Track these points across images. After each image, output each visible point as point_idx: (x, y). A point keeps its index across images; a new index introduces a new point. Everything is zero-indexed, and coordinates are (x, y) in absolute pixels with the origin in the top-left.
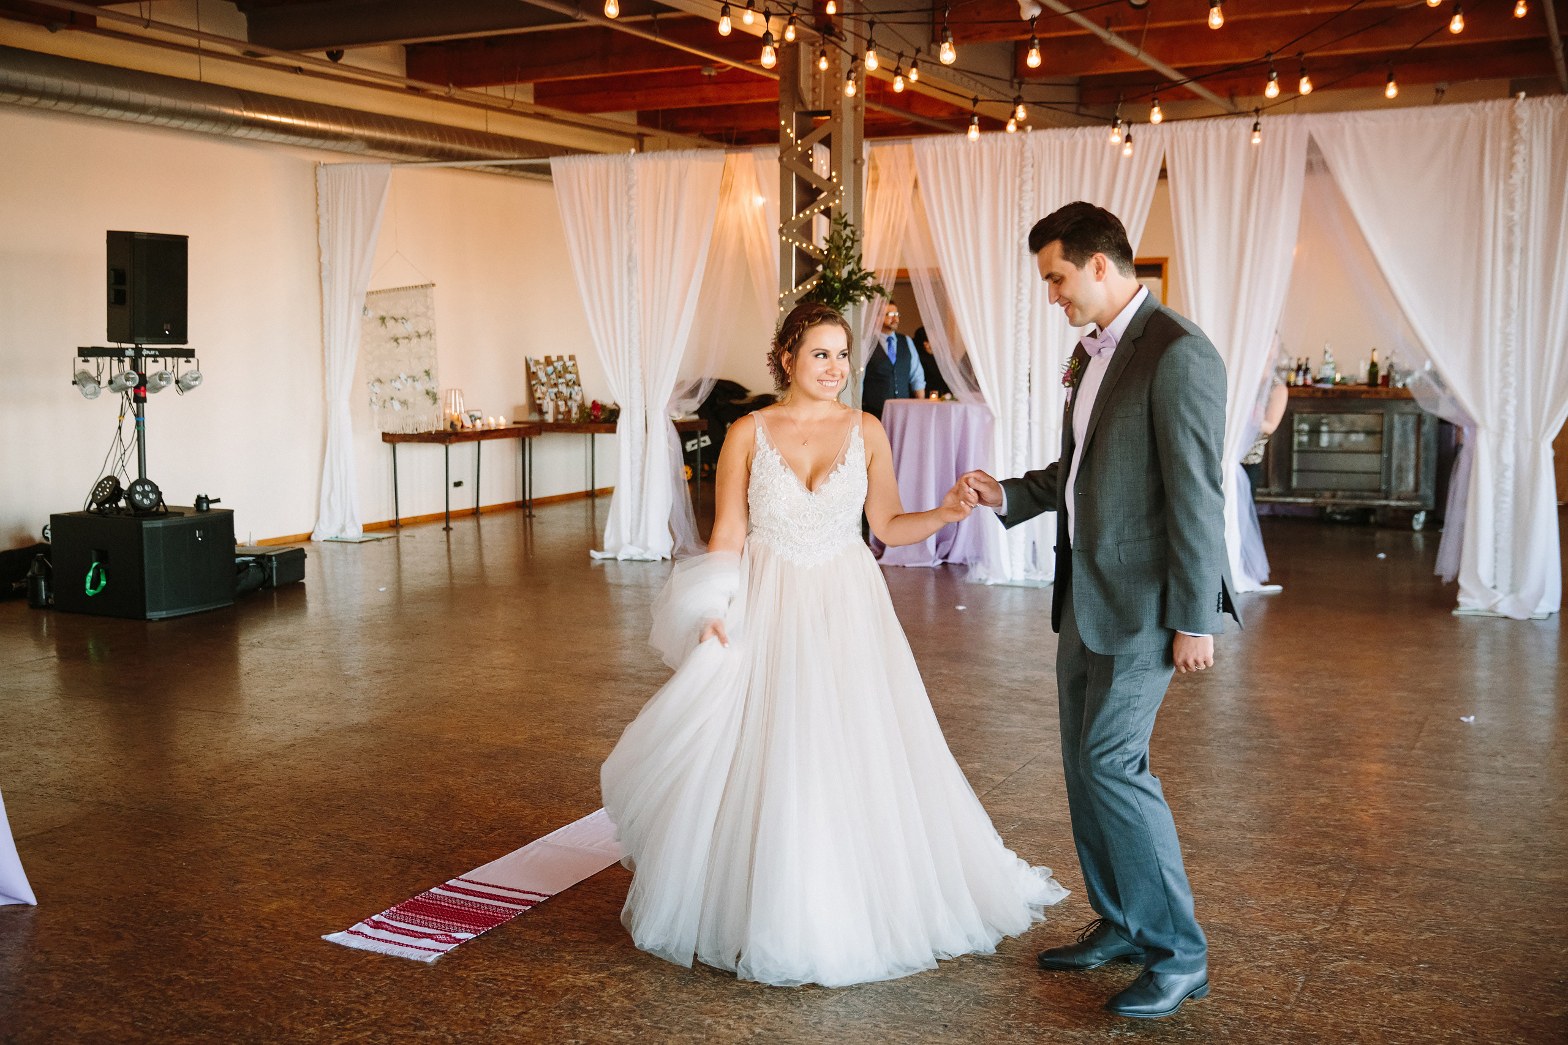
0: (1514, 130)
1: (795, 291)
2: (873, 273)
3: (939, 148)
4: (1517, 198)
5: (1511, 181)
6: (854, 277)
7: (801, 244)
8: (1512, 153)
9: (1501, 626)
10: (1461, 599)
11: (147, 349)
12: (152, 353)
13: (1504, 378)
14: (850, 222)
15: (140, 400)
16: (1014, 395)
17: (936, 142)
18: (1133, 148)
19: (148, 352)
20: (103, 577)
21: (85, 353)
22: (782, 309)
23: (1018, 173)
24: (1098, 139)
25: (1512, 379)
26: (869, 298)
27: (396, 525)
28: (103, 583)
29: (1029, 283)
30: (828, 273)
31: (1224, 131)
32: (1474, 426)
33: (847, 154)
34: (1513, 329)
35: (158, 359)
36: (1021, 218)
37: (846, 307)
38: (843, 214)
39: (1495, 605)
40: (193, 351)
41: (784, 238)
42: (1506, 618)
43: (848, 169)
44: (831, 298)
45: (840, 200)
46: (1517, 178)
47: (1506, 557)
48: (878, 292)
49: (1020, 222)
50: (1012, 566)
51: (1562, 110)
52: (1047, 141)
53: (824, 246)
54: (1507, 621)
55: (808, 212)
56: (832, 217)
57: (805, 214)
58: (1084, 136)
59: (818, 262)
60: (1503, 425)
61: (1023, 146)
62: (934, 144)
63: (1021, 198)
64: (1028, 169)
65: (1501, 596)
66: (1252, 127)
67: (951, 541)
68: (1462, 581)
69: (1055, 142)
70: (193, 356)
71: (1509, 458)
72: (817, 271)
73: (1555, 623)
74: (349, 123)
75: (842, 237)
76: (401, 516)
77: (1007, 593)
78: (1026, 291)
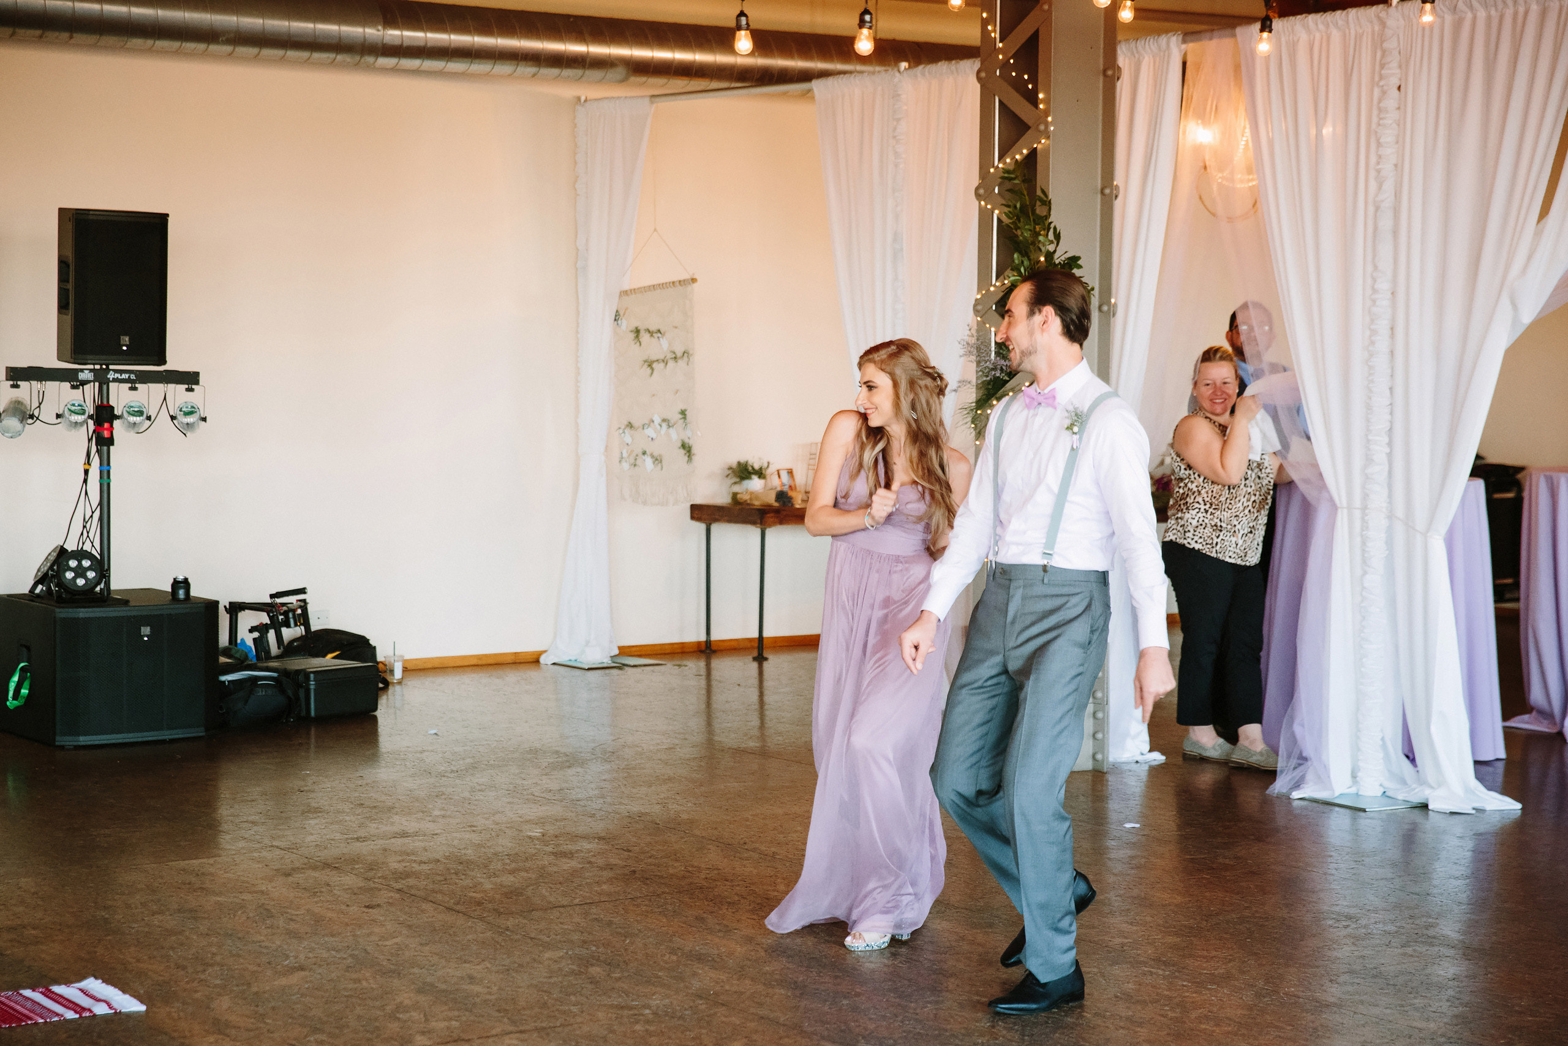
1: (994, 288)
7: (1001, 212)
11: (116, 371)
12: (125, 376)
15: (104, 442)
19: (117, 375)
20: (27, 684)
21: (16, 375)
22: (979, 319)
27: (707, 650)
28: (24, 692)
35: (137, 385)
36: (1379, 156)
40: (197, 374)
41: (982, 203)
45: (1048, 138)
50: (1355, 768)
52: (1420, 20)
61: (1384, 31)
63: (1380, 122)
70: (197, 383)
74: (581, 38)
76: (715, 636)
78: (1384, 285)
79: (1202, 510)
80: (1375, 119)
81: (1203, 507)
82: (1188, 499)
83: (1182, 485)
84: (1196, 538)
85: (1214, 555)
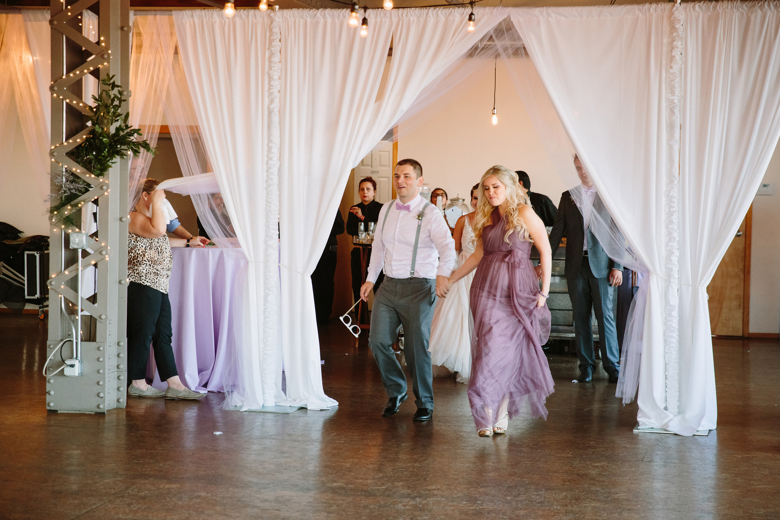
0: (673, 28)
1: (65, 144)
2: (139, 130)
3: (196, 20)
4: (676, 85)
5: (671, 71)
6: (122, 133)
7: (71, 101)
8: (672, 48)
9: (672, 441)
10: (639, 419)
13: (669, 233)
14: (118, 83)
16: (266, 242)
17: (194, 14)
18: (367, 30)
22: (53, 160)
23: (267, 46)
24: (336, 20)
25: (675, 235)
26: (136, 152)
29: (279, 144)
30: (98, 129)
31: (442, 19)
32: (647, 272)
33: (115, 20)
34: (675, 193)
36: (270, 85)
37: (114, 160)
38: (111, 77)
39: (667, 424)
41: (55, 95)
42: (676, 434)
43: (116, 35)
44: (100, 151)
45: (108, 62)
46: (676, 68)
47: (674, 384)
48: (143, 147)
49: (269, 89)
50: (264, 393)
51: (709, 14)
52: (293, 20)
53: (91, 103)
54: (678, 437)
55: (78, 72)
56: (101, 79)
57: (75, 74)
58: (324, 17)
59: (88, 118)
60: (669, 272)
61: (272, 23)
62: (192, 16)
63: (270, 68)
64: (276, 43)
65: (671, 416)
66: (468, 17)
67: (208, 372)
68: (639, 402)
69: (299, 21)
71: (674, 300)
72: (87, 126)
73: (713, 440)
75: (110, 96)
77: (259, 419)
78: (275, 150)
79: (148, 265)
80: (267, 67)
81: (148, 263)
82: (139, 259)
83: (133, 251)
84: (147, 280)
85: (155, 288)
